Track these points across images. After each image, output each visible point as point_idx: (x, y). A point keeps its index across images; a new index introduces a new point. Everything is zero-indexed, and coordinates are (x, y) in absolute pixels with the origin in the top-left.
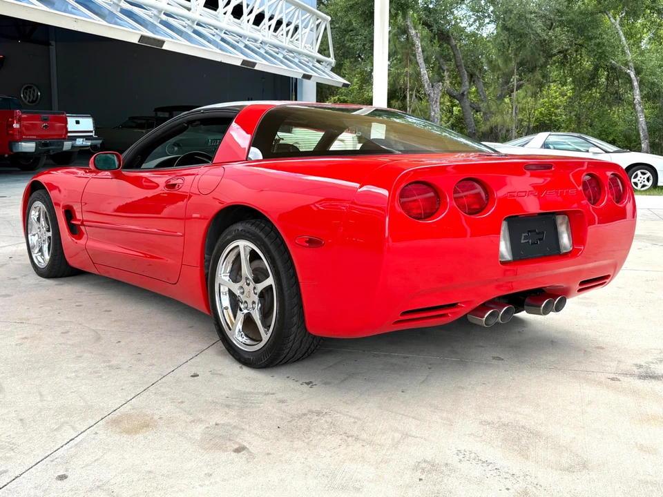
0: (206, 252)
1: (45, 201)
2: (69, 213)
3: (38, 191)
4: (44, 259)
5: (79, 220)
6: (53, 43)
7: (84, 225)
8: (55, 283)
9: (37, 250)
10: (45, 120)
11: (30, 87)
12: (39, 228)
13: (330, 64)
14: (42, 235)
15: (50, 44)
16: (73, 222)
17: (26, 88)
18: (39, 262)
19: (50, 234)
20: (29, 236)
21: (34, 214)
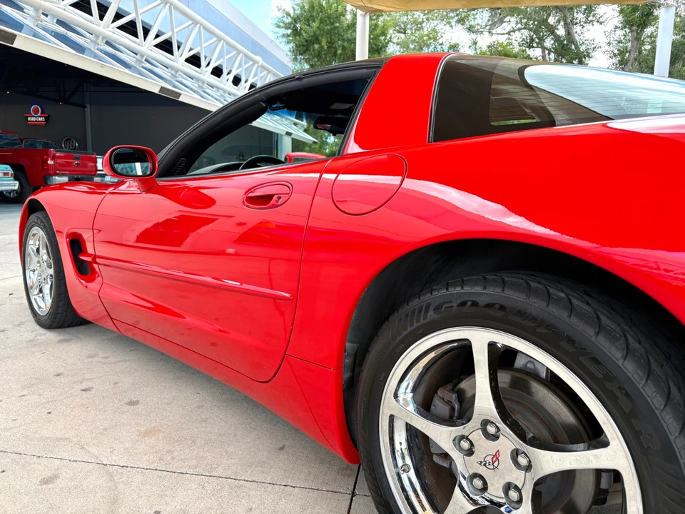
0: (348, 337)
1: (45, 227)
2: (76, 244)
3: (35, 214)
4: (44, 303)
5: (90, 255)
6: (88, 106)
7: (97, 263)
8: (59, 338)
9: (36, 291)
10: (77, 159)
11: (70, 139)
12: (39, 262)
13: (303, 126)
14: (42, 271)
15: (86, 107)
16: (81, 258)
17: (66, 140)
18: (40, 307)
19: (51, 271)
20: (27, 272)
21: (32, 244)
